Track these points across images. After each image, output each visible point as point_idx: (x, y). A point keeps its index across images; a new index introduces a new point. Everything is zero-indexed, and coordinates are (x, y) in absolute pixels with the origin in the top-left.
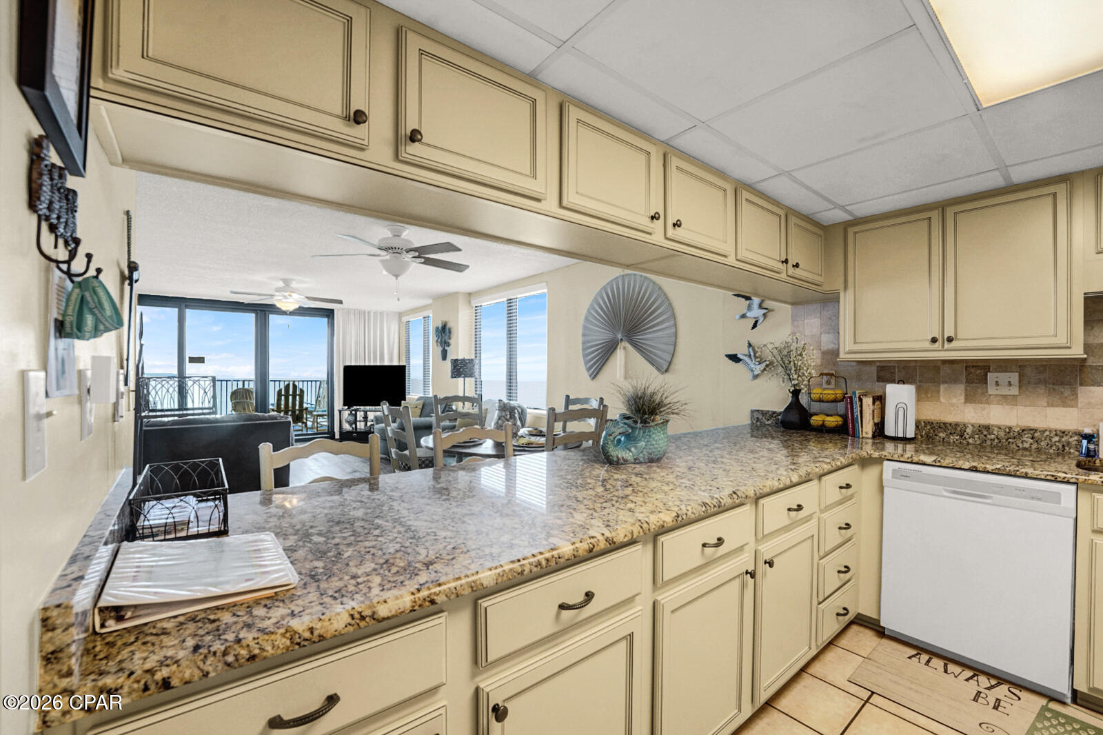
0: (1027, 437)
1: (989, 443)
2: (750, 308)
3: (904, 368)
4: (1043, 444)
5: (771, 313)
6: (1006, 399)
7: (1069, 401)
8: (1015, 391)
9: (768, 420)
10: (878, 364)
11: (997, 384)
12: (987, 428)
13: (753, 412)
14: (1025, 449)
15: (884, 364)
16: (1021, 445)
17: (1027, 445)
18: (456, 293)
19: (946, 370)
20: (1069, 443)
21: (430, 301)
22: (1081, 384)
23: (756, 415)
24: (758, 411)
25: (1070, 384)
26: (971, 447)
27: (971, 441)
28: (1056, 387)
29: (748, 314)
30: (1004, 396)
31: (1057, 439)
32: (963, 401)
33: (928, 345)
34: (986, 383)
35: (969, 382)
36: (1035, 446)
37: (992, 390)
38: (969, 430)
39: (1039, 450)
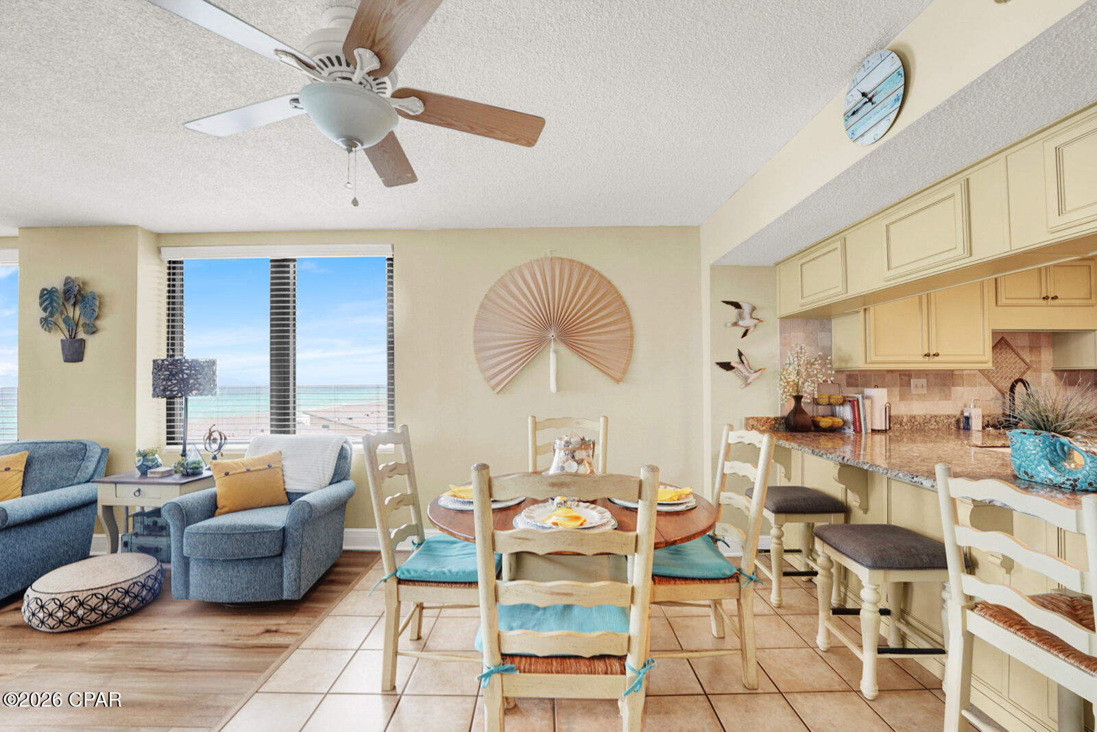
0: (933, 422)
1: (915, 427)
2: (741, 316)
3: (864, 375)
4: (940, 425)
5: (760, 324)
6: (921, 397)
7: (947, 397)
8: (925, 391)
9: (763, 426)
10: (847, 373)
11: (916, 386)
12: (914, 417)
13: (747, 419)
14: (933, 429)
15: (851, 373)
16: (930, 427)
17: (933, 427)
18: (135, 227)
19: (889, 377)
20: (951, 423)
21: (15, 232)
22: (953, 386)
23: (751, 422)
24: (753, 418)
25: (948, 386)
26: (906, 432)
27: (906, 427)
28: (943, 388)
29: (739, 323)
30: (919, 395)
31: (946, 421)
32: (898, 399)
33: (921, 359)
34: (910, 386)
35: (901, 385)
36: (937, 427)
37: (914, 391)
38: (905, 420)
39: (938, 429)
